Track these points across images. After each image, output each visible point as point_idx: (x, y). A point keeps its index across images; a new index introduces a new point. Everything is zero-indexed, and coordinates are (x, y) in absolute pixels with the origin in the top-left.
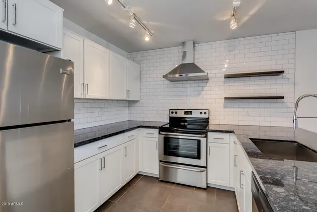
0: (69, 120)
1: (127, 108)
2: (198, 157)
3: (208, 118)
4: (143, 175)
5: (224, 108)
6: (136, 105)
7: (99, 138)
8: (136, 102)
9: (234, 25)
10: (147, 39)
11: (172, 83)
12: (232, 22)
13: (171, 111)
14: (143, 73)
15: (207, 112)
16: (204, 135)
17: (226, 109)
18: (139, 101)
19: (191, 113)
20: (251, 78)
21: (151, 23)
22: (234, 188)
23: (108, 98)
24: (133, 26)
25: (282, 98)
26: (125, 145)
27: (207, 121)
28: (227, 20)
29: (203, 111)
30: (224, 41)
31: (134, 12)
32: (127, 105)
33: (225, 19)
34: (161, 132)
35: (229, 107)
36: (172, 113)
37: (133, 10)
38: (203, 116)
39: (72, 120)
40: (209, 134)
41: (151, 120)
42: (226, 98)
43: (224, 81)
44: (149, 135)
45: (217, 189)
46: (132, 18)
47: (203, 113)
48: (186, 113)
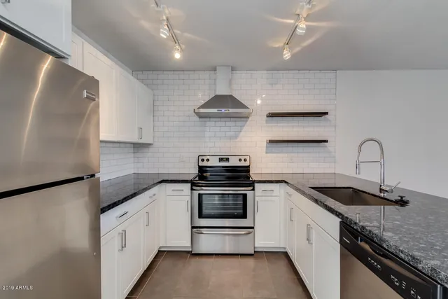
0: (93, 176)
1: (132, 155)
2: (244, 216)
3: (249, 166)
4: (165, 251)
5: (267, 153)
6: (146, 150)
7: (119, 201)
8: (148, 145)
9: (287, 55)
10: (177, 56)
11: (201, 119)
12: (285, 52)
13: (201, 158)
14: (157, 103)
15: (248, 158)
16: (251, 188)
17: (269, 155)
18: (151, 144)
19: (227, 160)
20: (296, 119)
21: (186, 35)
22: (285, 248)
23: (116, 140)
24: (166, 35)
25: (326, 141)
26: (146, 209)
27: (247, 169)
28: (278, 48)
29: (243, 158)
30: (265, 72)
31: (169, 15)
32: (132, 150)
33: (277, 46)
34: (194, 188)
35: (272, 152)
36: (203, 160)
37: (167, 12)
38: (243, 164)
39: (97, 175)
40: (257, 185)
41: (171, 171)
42: (271, 142)
43: (266, 121)
44: (176, 193)
45: (266, 252)
46: (165, 23)
47: (243, 160)
48: (221, 160)
